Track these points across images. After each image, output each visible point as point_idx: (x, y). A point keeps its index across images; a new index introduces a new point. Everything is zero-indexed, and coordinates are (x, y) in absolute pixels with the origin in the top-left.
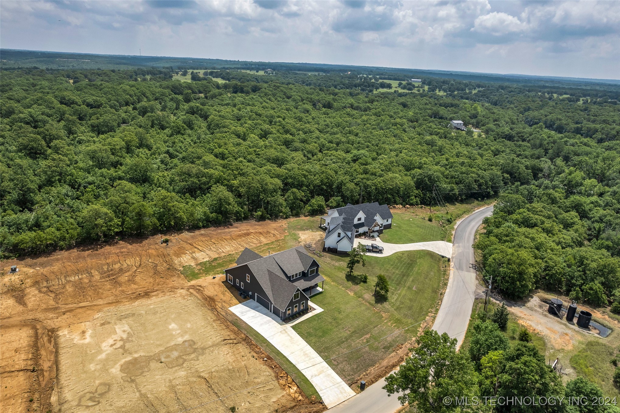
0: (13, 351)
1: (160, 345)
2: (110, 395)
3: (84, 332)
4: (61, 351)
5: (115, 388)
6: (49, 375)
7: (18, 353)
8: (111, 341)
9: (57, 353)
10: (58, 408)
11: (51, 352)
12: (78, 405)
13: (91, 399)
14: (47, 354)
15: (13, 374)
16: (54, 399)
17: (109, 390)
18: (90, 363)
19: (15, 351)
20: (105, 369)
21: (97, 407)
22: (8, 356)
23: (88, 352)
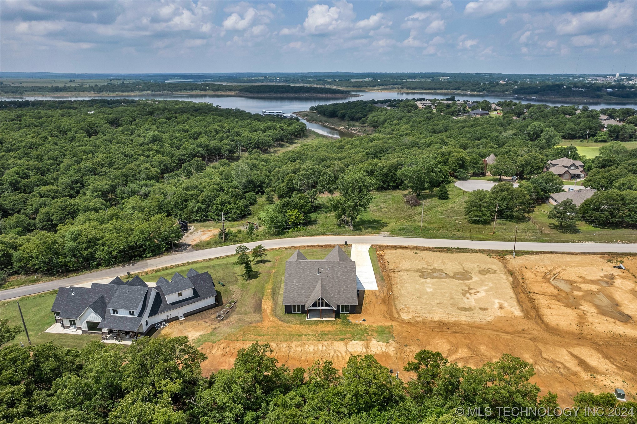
1: (444, 282)
3: (501, 308)
4: (514, 299)
5: (476, 271)
7: (547, 305)
8: (479, 295)
10: (507, 274)
12: (496, 271)
15: (541, 293)
16: (511, 278)
17: (479, 271)
19: (550, 308)
20: (482, 281)
21: (485, 267)
22: (554, 306)
23: (495, 294)
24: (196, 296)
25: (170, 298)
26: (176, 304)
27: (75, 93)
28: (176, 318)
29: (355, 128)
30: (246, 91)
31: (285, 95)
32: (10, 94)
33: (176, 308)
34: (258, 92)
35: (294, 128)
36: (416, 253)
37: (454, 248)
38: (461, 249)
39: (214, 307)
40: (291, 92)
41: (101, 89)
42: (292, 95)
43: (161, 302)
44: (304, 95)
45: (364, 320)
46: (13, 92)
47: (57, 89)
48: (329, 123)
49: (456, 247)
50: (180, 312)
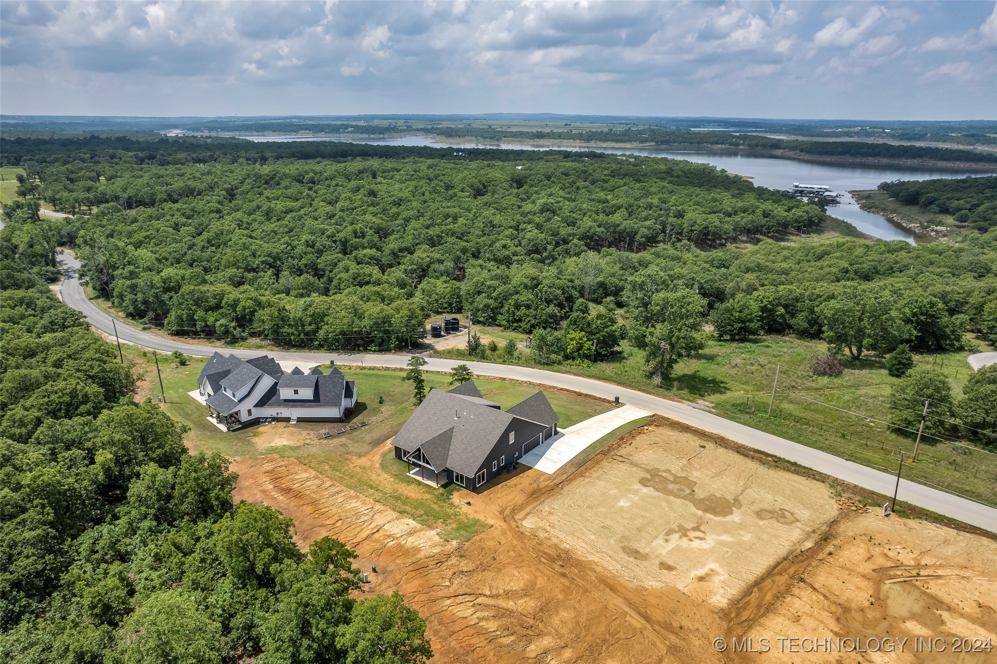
0: (801, 621)
1: (668, 501)
2: (764, 506)
3: (701, 579)
4: (751, 578)
5: (756, 508)
6: (790, 567)
7: (799, 614)
8: (696, 544)
9: (758, 583)
10: (812, 535)
11: (760, 590)
12: (797, 521)
13: (784, 516)
14: (767, 592)
15: (825, 592)
16: (809, 544)
17: (761, 510)
18: (744, 542)
19: (798, 621)
20: (742, 526)
21: (786, 508)
22: (812, 621)
23: (730, 553)
24: (316, 399)
25: (285, 393)
26: (288, 402)
27: (557, 141)
28: (288, 420)
29: (939, 228)
30: (801, 151)
31: (871, 160)
32: (488, 140)
33: (287, 406)
34: (820, 154)
35: (794, 214)
36: (704, 447)
37: (788, 462)
38: (800, 466)
39: (337, 422)
40: (885, 156)
41: (590, 137)
42: (885, 161)
43: (275, 394)
44: (909, 162)
45: (469, 504)
46: (491, 138)
47: (540, 136)
48: (898, 214)
49: (793, 460)
50: (295, 413)
